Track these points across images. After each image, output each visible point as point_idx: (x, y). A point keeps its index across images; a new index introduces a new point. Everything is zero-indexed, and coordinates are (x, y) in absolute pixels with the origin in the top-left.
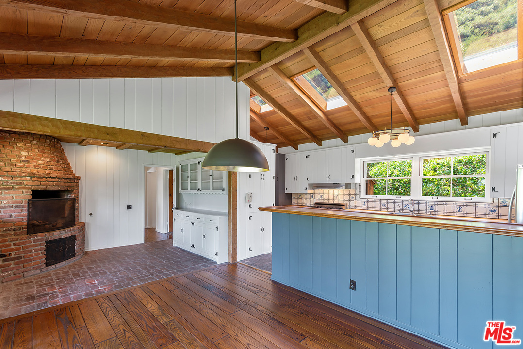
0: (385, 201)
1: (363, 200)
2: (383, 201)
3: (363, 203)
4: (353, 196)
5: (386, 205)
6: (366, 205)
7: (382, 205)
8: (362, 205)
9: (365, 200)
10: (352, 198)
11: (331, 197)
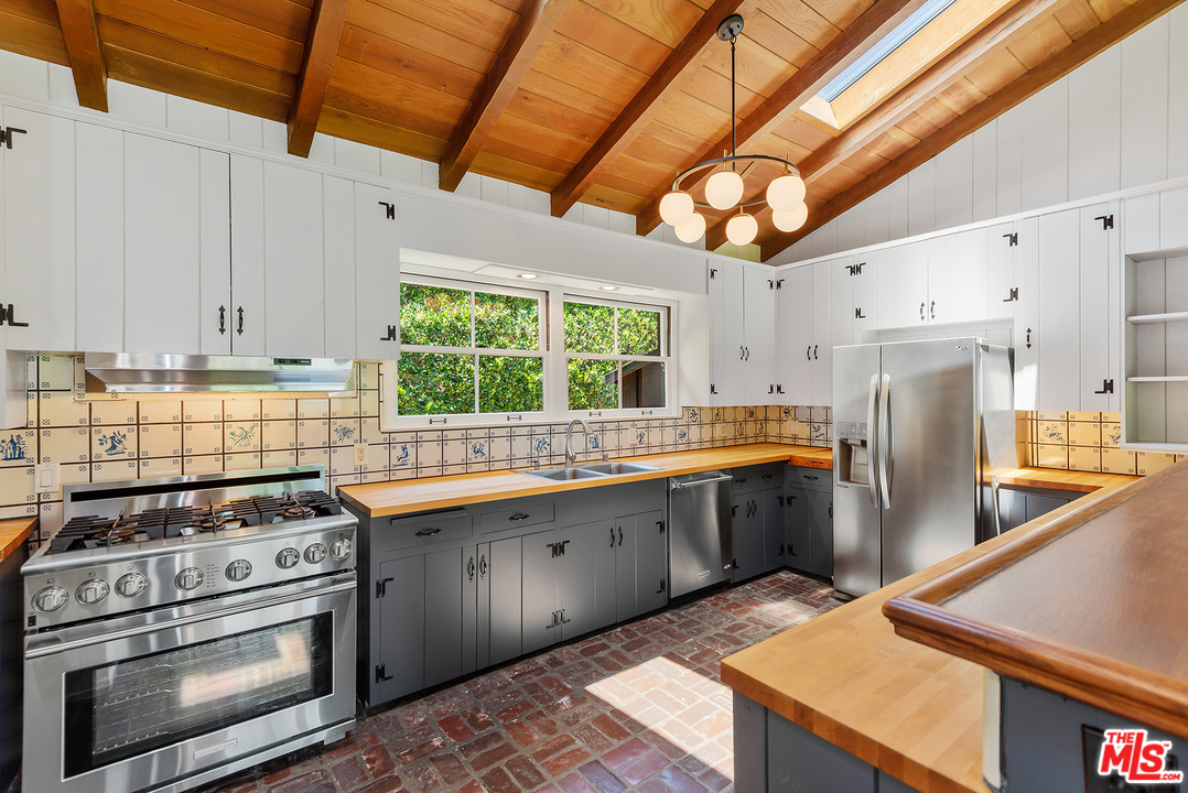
0: (482, 433)
1: (399, 438)
2: (475, 434)
3: (398, 452)
4: (351, 424)
5: (485, 451)
6: (411, 459)
7: (470, 451)
8: (394, 461)
9: (407, 438)
10: (346, 432)
11: (204, 439)
